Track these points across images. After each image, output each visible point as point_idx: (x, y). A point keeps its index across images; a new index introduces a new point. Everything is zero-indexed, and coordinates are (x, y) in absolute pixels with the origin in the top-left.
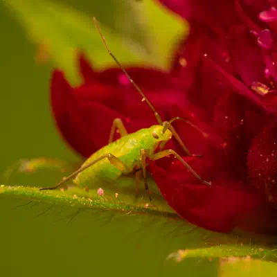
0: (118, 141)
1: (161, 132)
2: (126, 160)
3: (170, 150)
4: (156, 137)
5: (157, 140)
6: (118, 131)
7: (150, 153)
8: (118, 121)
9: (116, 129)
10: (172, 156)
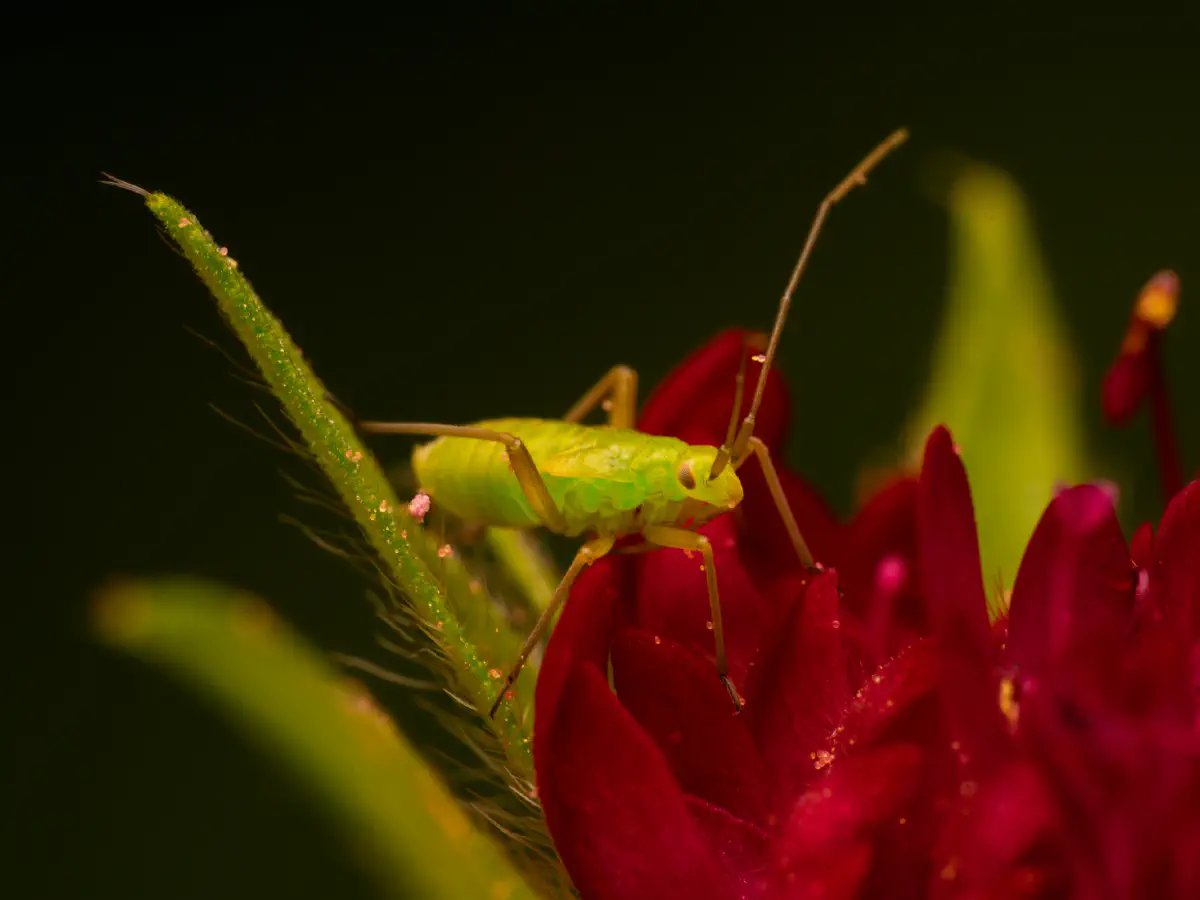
0: (590, 430)
1: (707, 476)
2: (570, 497)
3: (703, 540)
4: (689, 482)
5: (686, 492)
6: (607, 405)
7: (652, 517)
8: (624, 378)
9: (609, 394)
10: (699, 557)
